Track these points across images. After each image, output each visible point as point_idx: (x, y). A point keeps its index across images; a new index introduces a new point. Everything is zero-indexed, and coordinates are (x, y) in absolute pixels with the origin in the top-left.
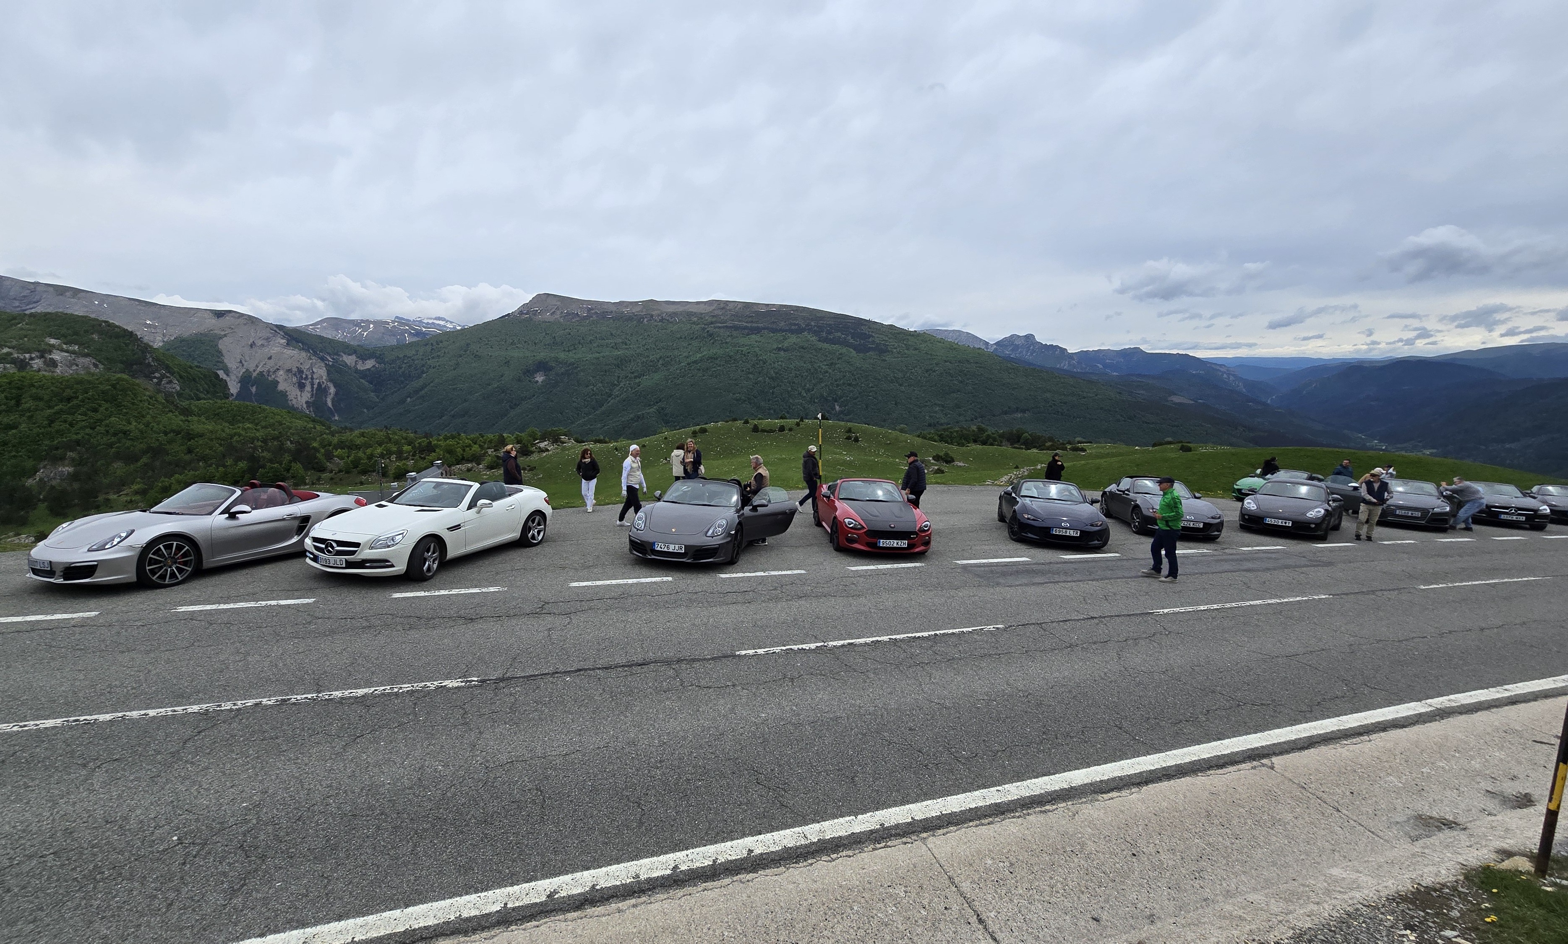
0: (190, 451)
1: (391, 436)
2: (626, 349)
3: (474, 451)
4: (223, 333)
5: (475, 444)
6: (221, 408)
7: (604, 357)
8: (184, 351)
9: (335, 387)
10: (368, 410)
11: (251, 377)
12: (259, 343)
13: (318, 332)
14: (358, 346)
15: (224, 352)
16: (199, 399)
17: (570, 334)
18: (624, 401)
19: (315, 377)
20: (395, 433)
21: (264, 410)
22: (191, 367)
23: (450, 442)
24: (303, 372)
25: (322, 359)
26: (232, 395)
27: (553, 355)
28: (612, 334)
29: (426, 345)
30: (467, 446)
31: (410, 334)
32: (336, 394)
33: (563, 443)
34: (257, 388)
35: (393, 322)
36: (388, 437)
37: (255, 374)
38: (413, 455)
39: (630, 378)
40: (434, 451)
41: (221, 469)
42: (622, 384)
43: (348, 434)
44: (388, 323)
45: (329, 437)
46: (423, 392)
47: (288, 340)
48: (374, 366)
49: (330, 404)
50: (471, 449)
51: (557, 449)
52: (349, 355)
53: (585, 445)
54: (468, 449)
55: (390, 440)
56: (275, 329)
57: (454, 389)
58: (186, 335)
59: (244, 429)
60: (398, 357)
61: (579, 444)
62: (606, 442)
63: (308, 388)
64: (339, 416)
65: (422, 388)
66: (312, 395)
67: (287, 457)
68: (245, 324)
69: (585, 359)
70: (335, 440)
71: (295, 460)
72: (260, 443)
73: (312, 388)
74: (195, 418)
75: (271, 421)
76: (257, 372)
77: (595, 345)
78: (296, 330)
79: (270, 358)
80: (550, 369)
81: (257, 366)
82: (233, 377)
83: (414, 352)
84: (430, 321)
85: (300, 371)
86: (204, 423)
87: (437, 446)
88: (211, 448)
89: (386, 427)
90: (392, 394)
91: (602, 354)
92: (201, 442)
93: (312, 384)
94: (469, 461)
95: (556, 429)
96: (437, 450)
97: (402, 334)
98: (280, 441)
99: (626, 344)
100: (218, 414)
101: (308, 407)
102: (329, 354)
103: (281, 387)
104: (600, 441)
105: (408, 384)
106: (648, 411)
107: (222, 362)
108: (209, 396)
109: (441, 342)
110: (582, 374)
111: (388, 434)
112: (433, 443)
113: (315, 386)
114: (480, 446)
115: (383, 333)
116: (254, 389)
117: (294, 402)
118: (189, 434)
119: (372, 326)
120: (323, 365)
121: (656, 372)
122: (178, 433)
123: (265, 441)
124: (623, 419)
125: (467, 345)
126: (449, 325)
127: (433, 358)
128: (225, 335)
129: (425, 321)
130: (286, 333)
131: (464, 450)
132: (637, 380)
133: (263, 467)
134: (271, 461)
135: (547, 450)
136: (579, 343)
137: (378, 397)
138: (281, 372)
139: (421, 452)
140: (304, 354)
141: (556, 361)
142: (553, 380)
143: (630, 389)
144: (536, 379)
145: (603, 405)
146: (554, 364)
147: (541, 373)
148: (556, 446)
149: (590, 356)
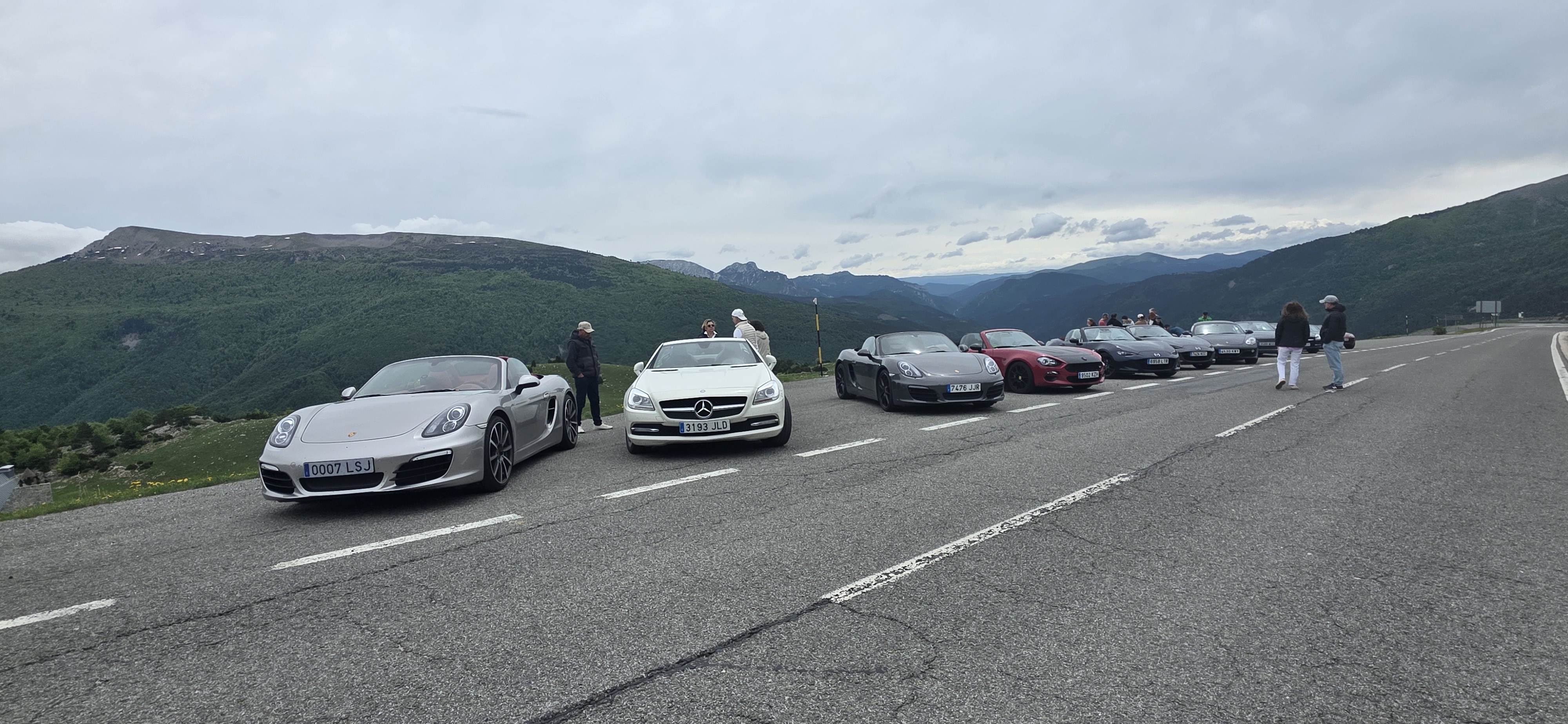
2: (271, 296)
5: (35, 441)
7: (237, 308)
17: (178, 280)
18: (274, 363)
27: (152, 309)
28: (247, 278)
33: (195, 424)
39: (282, 333)
42: (269, 342)
62: (264, 417)
69: (206, 313)
77: (222, 293)
80: (150, 328)
91: (233, 305)
99: (271, 291)
106: (312, 374)
110: (203, 332)
121: (318, 323)
135: (170, 437)
136: (196, 292)
141: (159, 318)
142: (155, 343)
143: (282, 348)
144: (124, 344)
145: (241, 372)
146: (154, 322)
147: (133, 335)
148: (183, 430)
149: (215, 307)
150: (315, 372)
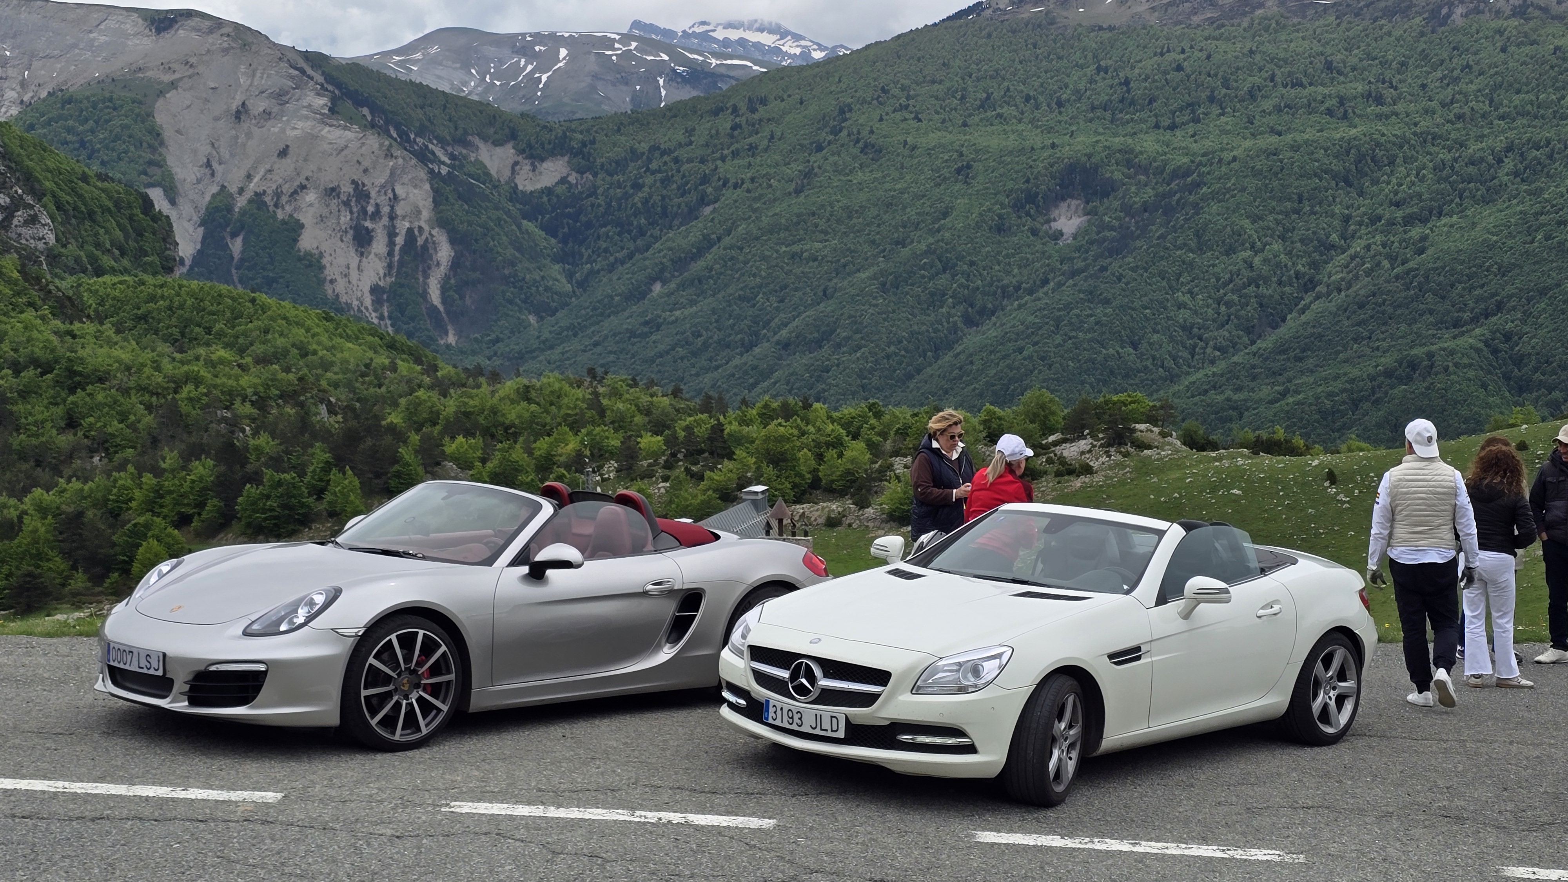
0: (72, 423)
1: (605, 402)
2: (1379, 117)
3: (853, 461)
4: (167, 78)
5: (855, 436)
6: (152, 298)
7: (1295, 148)
8: (69, 130)
9: (452, 242)
10: (541, 319)
11: (229, 209)
12: (259, 106)
13: (416, 73)
14: (523, 115)
15: (168, 133)
16: (99, 272)
17: (1179, 68)
18: (1361, 306)
19: (399, 211)
20: (615, 393)
21: (264, 309)
22: (85, 178)
23: (779, 428)
24: (368, 196)
25: (423, 157)
26: (182, 262)
27: (1117, 141)
28: (1329, 66)
29: (716, 112)
30: (829, 445)
31: (673, 77)
32: (455, 265)
33: (1142, 446)
34: (245, 241)
35: (626, 38)
36: (595, 403)
37: (241, 202)
38: (668, 466)
39: (1391, 223)
40: (730, 456)
41: (148, 479)
42: (1357, 246)
43: (485, 389)
44: (609, 43)
45: (434, 395)
46: (701, 264)
47: (334, 100)
48: (563, 180)
49: (435, 296)
50: (840, 455)
51: (1121, 466)
52: (497, 143)
53: (1219, 459)
54: (833, 453)
55: (602, 413)
56: (302, 64)
57: (793, 256)
58: (75, 85)
59: (211, 364)
60: (633, 151)
61: (1196, 455)
62: (1293, 451)
63: (379, 245)
64: (459, 333)
65: (700, 251)
66: (390, 266)
67: (320, 454)
68: (226, 51)
69: (1227, 156)
70: (450, 406)
71: (339, 462)
72: (247, 409)
73: (391, 244)
74: (90, 327)
75: (280, 342)
76: (248, 195)
77: (1267, 105)
78: (355, 67)
79: (283, 153)
80: (1107, 189)
81: (249, 177)
82: (186, 208)
83: (680, 137)
84: (734, 35)
85: (361, 194)
86: (111, 344)
87: (739, 440)
88: (123, 418)
89: (592, 372)
90: (611, 268)
91: (1288, 138)
92: (100, 397)
93: (392, 234)
94: (833, 492)
95: (1122, 396)
96: (739, 453)
97: (650, 78)
98: (302, 405)
99: (1379, 100)
100: (143, 318)
101: (377, 303)
102: (443, 143)
103: (307, 242)
104: (1272, 447)
105: (657, 239)
106: (1450, 344)
107: (160, 164)
108: (125, 262)
109: (764, 101)
110: (1215, 208)
111: (596, 394)
112: (728, 429)
113: (400, 240)
114: (872, 446)
115: (595, 77)
116: (236, 246)
117: (340, 286)
118: (71, 373)
119: (563, 52)
120: (422, 174)
121: (1486, 201)
122: (46, 368)
123: (261, 403)
124: (1355, 372)
125: (842, 112)
126: (791, 48)
127: (735, 154)
128: (173, 85)
129: (720, 34)
130: (329, 78)
131: (820, 457)
132: (1416, 232)
133: (255, 478)
134: (276, 463)
135: (1087, 470)
136: (1211, 99)
137: (570, 276)
138: (311, 197)
139: (693, 455)
140: (373, 141)
141: (1129, 164)
142: (1112, 228)
143: (1386, 264)
144: (1056, 226)
145: (1284, 320)
146: (1118, 176)
147: (1074, 203)
148: (1117, 457)
149: (1248, 143)
150: (1460, 341)
